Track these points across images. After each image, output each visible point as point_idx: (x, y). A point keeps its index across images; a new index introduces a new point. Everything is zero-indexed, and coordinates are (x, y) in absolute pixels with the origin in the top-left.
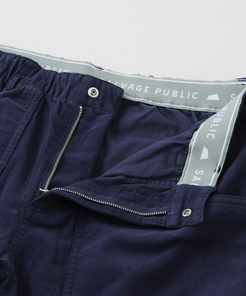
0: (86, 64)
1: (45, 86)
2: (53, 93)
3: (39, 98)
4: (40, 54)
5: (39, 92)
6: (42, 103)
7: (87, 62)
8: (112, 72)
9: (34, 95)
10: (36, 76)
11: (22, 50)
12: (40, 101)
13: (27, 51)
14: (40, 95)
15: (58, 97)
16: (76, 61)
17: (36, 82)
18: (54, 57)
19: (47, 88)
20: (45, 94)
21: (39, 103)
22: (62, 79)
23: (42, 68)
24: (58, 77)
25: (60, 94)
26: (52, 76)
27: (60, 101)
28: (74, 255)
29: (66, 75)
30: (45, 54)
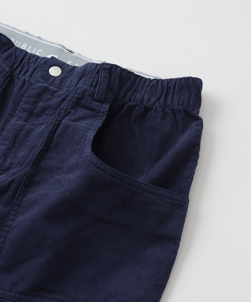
0: (58, 47)
1: (14, 63)
2: (20, 72)
3: (6, 74)
4: (20, 31)
5: (7, 69)
6: (8, 79)
7: (60, 45)
8: (82, 56)
9: (2, 71)
10: (7, 53)
11: (5, 25)
12: (7, 77)
13: (9, 26)
14: (8, 72)
15: (24, 76)
16: (51, 43)
17: (6, 59)
18: (32, 36)
19: (15, 66)
20: (12, 71)
21: (6, 79)
22: (31, 61)
23: (14, 45)
24: (27, 57)
25: (26, 72)
26: (22, 55)
27: (24, 80)
28: (9, 223)
29: (35, 58)
30: (25, 31)
